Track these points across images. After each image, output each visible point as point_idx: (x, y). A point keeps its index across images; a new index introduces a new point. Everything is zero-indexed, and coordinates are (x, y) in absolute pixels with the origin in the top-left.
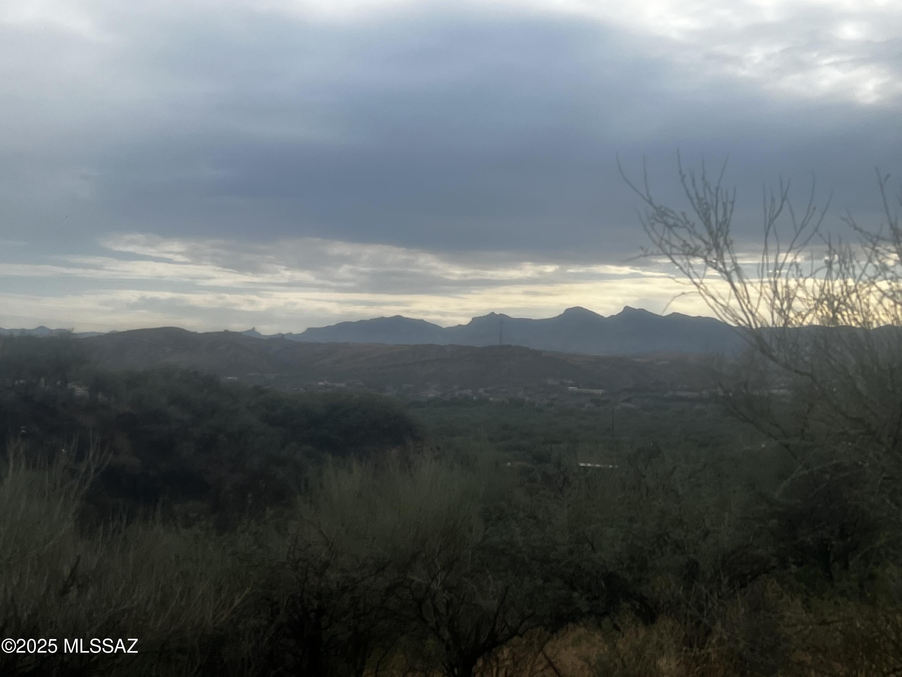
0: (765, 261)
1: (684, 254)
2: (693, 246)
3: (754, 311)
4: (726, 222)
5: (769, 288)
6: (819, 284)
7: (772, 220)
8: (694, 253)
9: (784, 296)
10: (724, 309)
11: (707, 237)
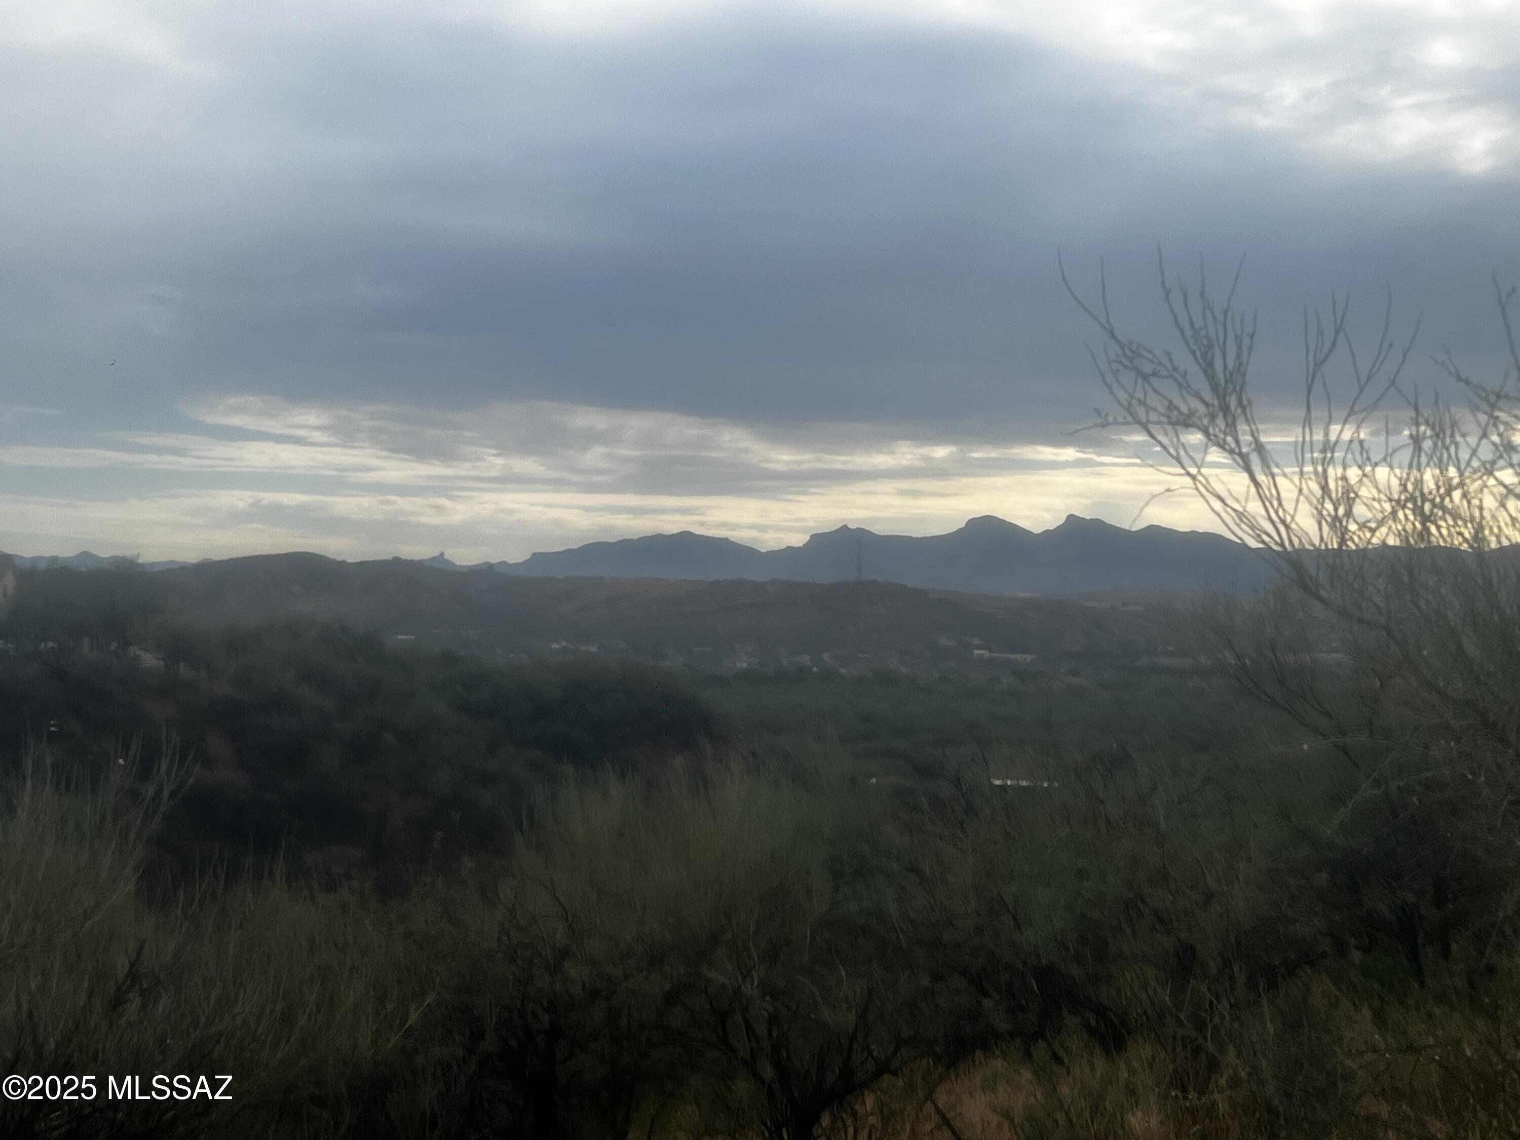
0: (1308, 439)
1: (1170, 423)
2: (1184, 409)
3: (1288, 519)
4: (1240, 368)
5: (1315, 480)
6: (1399, 475)
7: (1318, 365)
8: (1187, 422)
9: (1340, 494)
10: (1238, 516)
11: (1208, 395)
